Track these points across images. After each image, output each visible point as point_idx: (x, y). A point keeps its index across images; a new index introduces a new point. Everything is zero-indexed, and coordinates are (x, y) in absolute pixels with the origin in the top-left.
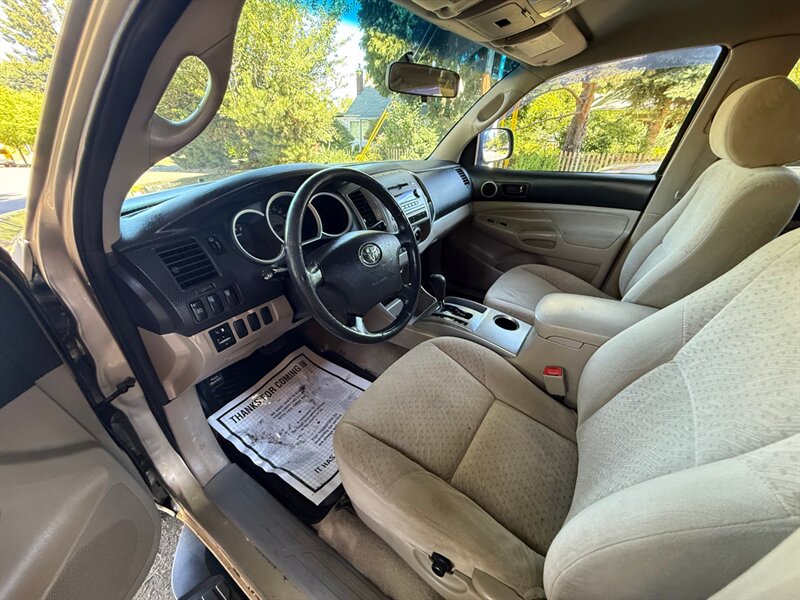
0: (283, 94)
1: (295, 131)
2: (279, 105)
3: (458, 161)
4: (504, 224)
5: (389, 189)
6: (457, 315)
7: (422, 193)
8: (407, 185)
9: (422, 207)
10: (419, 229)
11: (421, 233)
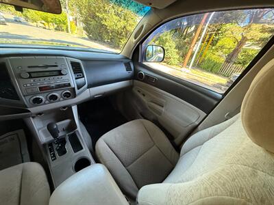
0: (125, 20)
1: (126, 34)
2: (122, 23)
3: (131, 58)
4: (144, 95)
5: (29, 67)
6: (58, 150)
7: (73, 73)
8: (56, 66)
9: (65, 81)
10: (68, 91)
11: (71, 94)
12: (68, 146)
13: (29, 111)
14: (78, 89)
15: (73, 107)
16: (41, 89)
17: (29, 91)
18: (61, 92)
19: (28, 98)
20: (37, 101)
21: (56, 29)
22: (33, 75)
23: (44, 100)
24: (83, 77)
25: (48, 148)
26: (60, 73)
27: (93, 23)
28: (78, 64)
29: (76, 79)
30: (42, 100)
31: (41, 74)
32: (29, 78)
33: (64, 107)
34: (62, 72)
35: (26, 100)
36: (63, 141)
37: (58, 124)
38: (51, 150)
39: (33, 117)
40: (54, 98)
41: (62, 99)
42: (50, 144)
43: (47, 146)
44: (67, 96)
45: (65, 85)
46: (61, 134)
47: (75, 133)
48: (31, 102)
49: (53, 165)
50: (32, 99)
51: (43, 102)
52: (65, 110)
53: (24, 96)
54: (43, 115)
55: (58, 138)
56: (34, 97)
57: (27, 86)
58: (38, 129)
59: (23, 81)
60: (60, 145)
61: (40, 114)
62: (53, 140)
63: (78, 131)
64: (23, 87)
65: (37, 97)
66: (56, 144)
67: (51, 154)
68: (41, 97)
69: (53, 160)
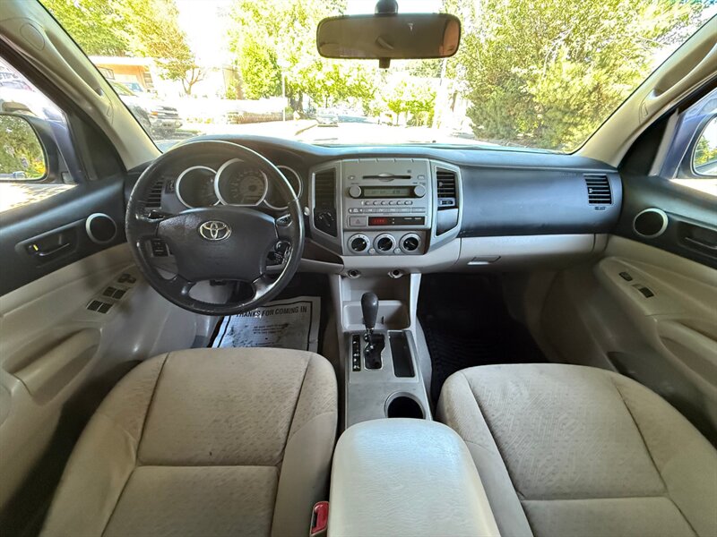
2: (590, 79)
3: (616, 164)
4: (647, 293)
5: (365, 177)
6: (367, 355)
7: (436, 193)
8: (409, 177)
9: (416, 210)
10: (416, 236)
11: (420, 243)
12: (387, 357)
13: (341, 262)
14: (438, 234)
15: (413, 276)
16: (373, 221)
17: (354, 222)
18: (401, 234)
19: (348, 235)
20: (359, 245)
21: (409, 124)
22: (367, 192)
23: (369, 244)
24: (457, 206)
25: (352, 342)
26: (411, 193)
27: (496, 94)
28: (453, 176)
29: (440, 209)
30: (366, 245)
31: (378, 192)
32: (360, 197)
33: (396, 272)
34: (416, 191)
35: (345, 239)
36: (378, 341)
37: (382, 303)
38: (356, 349)
39: (343, 277)
40: (385, 244)
41: (398, 250)
42: (357, 337)
43: (351, 339)
44: (411, 245)
45: (413, 221)
46: (377, 327)
47: (404, 333)
48: (350, 243)
49: (353, 379)
50: (353, 239)
51: (366, 250)
52: (396, 277)
53: (345, 230)
54: (358, 276)
55: (372, 331)
56: (357, 236)
57: (353, 213)
58: (343, 302)
59: (350, 203)
60: (372, 347)
61: (354, 272)
62: (362, 332)
63: (411, 332)
64: (347, 214)
65: (362, 236)
66: (367, 341)
67: (354, 357)
68: (366, 238)
69: (354, 370)
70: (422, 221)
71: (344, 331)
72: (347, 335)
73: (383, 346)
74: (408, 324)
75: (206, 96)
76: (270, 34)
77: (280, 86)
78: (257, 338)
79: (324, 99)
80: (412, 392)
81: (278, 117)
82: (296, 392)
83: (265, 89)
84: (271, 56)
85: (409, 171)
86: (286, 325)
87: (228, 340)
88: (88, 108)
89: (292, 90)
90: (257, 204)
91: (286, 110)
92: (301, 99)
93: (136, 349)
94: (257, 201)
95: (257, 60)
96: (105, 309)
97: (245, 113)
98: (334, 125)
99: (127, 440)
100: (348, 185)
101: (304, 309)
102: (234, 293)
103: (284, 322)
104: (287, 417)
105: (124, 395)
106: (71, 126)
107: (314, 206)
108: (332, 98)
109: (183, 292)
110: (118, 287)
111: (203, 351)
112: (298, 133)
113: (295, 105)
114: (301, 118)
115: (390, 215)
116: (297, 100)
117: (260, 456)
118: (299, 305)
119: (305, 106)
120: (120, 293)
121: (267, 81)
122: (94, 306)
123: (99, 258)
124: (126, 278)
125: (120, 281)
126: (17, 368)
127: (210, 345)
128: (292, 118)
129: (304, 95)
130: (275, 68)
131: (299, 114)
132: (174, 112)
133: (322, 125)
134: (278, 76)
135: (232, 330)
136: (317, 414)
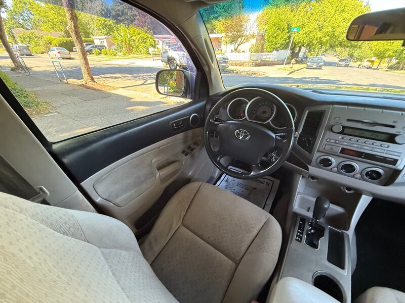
5: (348, 120)
6: (308, 235)
8: (393, 127)
9: (391, 153)
10: (381, 171)
11: (382, 177)
13: (307, 169)
15: (363, 196)
16: (343, 151)
17: (328, 148)
18: (367, 166)
20: (326, 163)
22: (346, 131)
23: (333, 165)
25: (299, 222)
26: (391, 139)
30: (331, 164)
32: (340, 133)
33: (349, 189)
34: (397, 139)
35: (317, 156)
37: (332, 206)
38: (301, 227)
39: (303, 177)
40: (349, 169)
41: (358, 176)
42: (304, 219)
43: (299, 220)
44: (373, 176)
45: (384, 160)
46: (321, 221)
47: (342, 233)
48: (319, 160)
50: (322, 157)
51: (330, 167)
52: (347, 192)
53: (318, 151)
54: (315, 180)
55: (317, 222)
56: (326, 157)
57: (329, 142)
58: (298, 192)
59: (330, 135)
60: (312, 231)
61: (313, 178)
62: (309, 219)
63: (348, 236)
64: (324, 141)
65: (330, 158)
66: (310, 226)
67: (298, 232)
68: (333, 160)
69: (296, 240)
70: (395, 162)
71: (294, 211)
72: (296, 215)
73: (322, 235)
74: (347, 228)
75: (244, 52)
76: (292, 11)
77: (288, 43)
78: (237, 189)
79: (317, 50)
80: (339, 280)
81: (280, 63)
82: (256, 232)
83: (278, 45)
84: (288, 25)
85: (395, 122)
86: (255, 189)
87: (224, 184)
88: (206, 69)
89: (295, 45)
90: (265, 123)
91: (288, 59)
92: (299, 51)
93: (190, 174)
94: (266, 121)
95: (278, 29)
96: (186, 155)
97: (262, 61)
98: (319, 68)
99: (181, 212)
100: (332, 123)
101: (268, 184)
102: (233, 161)
103: (254, 187)
104: (248, 243)
105: (185, 193)
106: (197, 76)
107: (300, 131)
108: (323, 49)
109: (218, 159)
110: (193, 146)
111: (211, 185)
112: (291, 73)
113: (294, 55)
114: (296, 63)
115: (362, 151)
116: (296, 51)
117: (229, 254)
118: (266, 181)
119: (301, 54)
120: (192, 150)
121: (281, 41)
122: (183, 152)
123: (190, 132)
124: (196, 143)
125: (194, 144)
126: (160, 168)
127: (215, 184)
128: (289, 63)
129: (302, 47)
130: (289, 32)
131: (295, 60)
132: (227, 60)
133: (309, 68)
134: (289, 37)
135: (227, 180)
136: (266, 252)
